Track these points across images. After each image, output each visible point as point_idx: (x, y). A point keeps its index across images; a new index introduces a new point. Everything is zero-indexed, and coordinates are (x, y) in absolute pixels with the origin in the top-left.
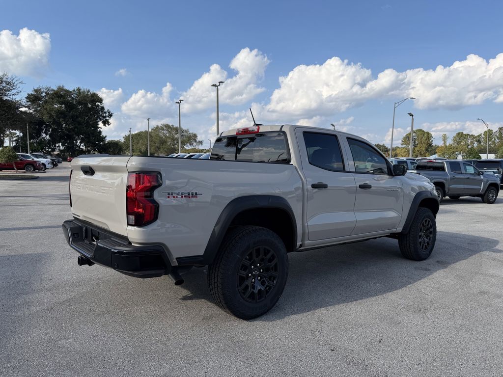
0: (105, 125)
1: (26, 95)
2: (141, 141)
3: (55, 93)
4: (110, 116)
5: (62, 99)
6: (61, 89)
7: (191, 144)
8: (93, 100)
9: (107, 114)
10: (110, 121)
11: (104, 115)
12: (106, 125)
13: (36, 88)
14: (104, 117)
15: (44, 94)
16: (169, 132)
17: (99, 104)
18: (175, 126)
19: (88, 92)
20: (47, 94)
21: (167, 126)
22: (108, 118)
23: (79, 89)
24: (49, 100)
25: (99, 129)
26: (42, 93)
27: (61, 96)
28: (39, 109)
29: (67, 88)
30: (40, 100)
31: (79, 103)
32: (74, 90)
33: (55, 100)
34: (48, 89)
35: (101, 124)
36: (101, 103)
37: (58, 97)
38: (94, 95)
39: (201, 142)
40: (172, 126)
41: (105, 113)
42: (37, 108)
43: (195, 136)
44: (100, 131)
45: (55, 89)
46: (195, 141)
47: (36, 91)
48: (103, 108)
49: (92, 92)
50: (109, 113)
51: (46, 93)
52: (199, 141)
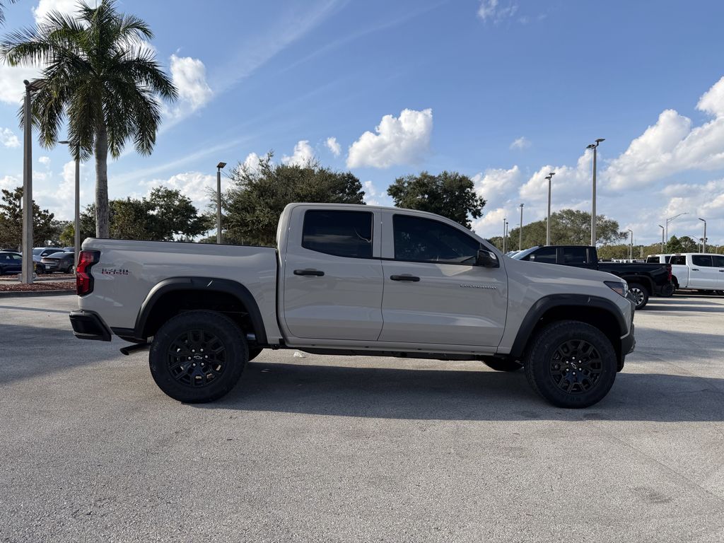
0: (475, 217)
1: (388, 188)
2: (528, 236)
3: (417, 182)
4: (483, 204)
5: (424, 189)
6: (425, 176)
7: (607, 238)
8: (461, 185)
9: (479, 202)
10: (482, 211)
11: (475, 204)
12: (477, 217)
13: (398, 178)
14: (475, 207)
15: (406, 185)
16: (572, 221)
17: (469, 189)
18: (581, 212)
19: (456, 176)
20: (410, 184)
21: (570, 213)
22: (479, 208)
23: (445, 174)
24: (410, 191)
25: (468, 223)
26: (404, 183)
27: (423, 185)
28: (401, 202)
29: (431, 174)
30: (401, 192)
31: (445, 191)
32: (440, 176)
33: (416, 191)
34: (410, 178)
35: (470, 216)
36: (471, 188)
37: (420, 186)
38: (463, 179)
39: (624, 235)
40: (577, 211)
41: (477, 201)
42: (399, 201)
43: (615, 225)
44: (470, 225)
45: (418, 176)
46: (615, 233)
47: (398, 181)
48: (474, 195)
49: (460, 175)
50: (481, 200)
51: (408, 182)
52: (621, 233)
